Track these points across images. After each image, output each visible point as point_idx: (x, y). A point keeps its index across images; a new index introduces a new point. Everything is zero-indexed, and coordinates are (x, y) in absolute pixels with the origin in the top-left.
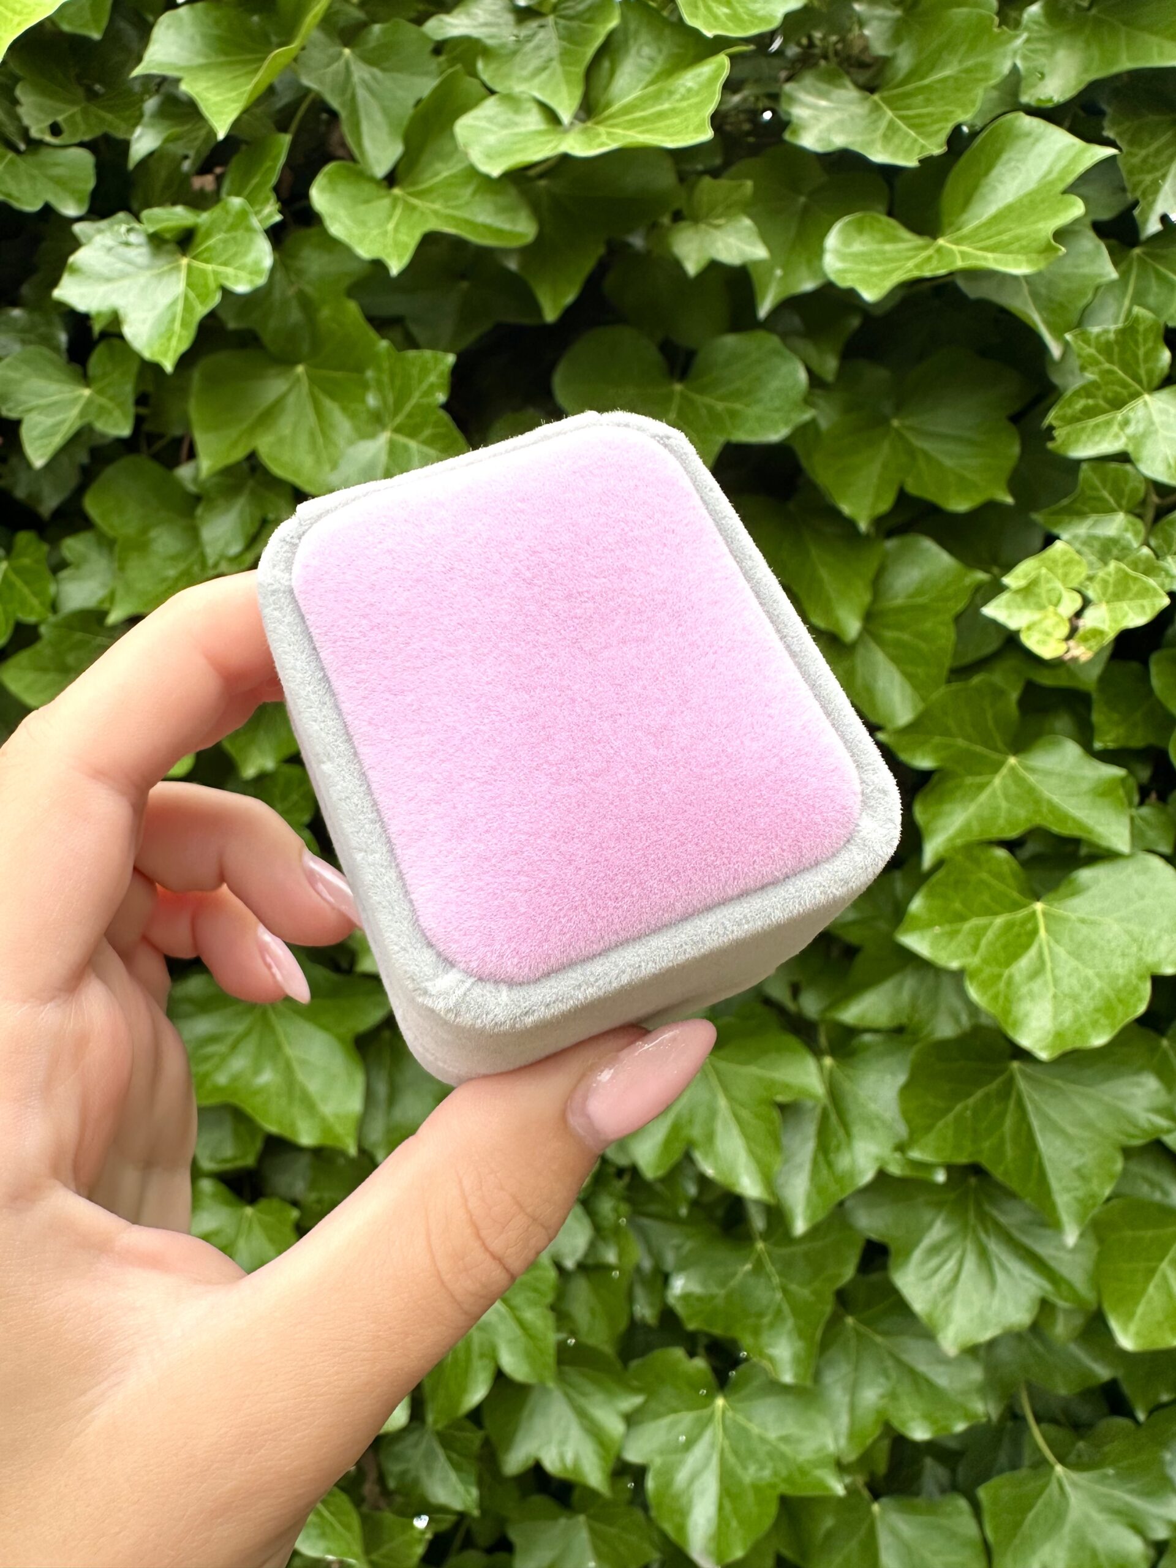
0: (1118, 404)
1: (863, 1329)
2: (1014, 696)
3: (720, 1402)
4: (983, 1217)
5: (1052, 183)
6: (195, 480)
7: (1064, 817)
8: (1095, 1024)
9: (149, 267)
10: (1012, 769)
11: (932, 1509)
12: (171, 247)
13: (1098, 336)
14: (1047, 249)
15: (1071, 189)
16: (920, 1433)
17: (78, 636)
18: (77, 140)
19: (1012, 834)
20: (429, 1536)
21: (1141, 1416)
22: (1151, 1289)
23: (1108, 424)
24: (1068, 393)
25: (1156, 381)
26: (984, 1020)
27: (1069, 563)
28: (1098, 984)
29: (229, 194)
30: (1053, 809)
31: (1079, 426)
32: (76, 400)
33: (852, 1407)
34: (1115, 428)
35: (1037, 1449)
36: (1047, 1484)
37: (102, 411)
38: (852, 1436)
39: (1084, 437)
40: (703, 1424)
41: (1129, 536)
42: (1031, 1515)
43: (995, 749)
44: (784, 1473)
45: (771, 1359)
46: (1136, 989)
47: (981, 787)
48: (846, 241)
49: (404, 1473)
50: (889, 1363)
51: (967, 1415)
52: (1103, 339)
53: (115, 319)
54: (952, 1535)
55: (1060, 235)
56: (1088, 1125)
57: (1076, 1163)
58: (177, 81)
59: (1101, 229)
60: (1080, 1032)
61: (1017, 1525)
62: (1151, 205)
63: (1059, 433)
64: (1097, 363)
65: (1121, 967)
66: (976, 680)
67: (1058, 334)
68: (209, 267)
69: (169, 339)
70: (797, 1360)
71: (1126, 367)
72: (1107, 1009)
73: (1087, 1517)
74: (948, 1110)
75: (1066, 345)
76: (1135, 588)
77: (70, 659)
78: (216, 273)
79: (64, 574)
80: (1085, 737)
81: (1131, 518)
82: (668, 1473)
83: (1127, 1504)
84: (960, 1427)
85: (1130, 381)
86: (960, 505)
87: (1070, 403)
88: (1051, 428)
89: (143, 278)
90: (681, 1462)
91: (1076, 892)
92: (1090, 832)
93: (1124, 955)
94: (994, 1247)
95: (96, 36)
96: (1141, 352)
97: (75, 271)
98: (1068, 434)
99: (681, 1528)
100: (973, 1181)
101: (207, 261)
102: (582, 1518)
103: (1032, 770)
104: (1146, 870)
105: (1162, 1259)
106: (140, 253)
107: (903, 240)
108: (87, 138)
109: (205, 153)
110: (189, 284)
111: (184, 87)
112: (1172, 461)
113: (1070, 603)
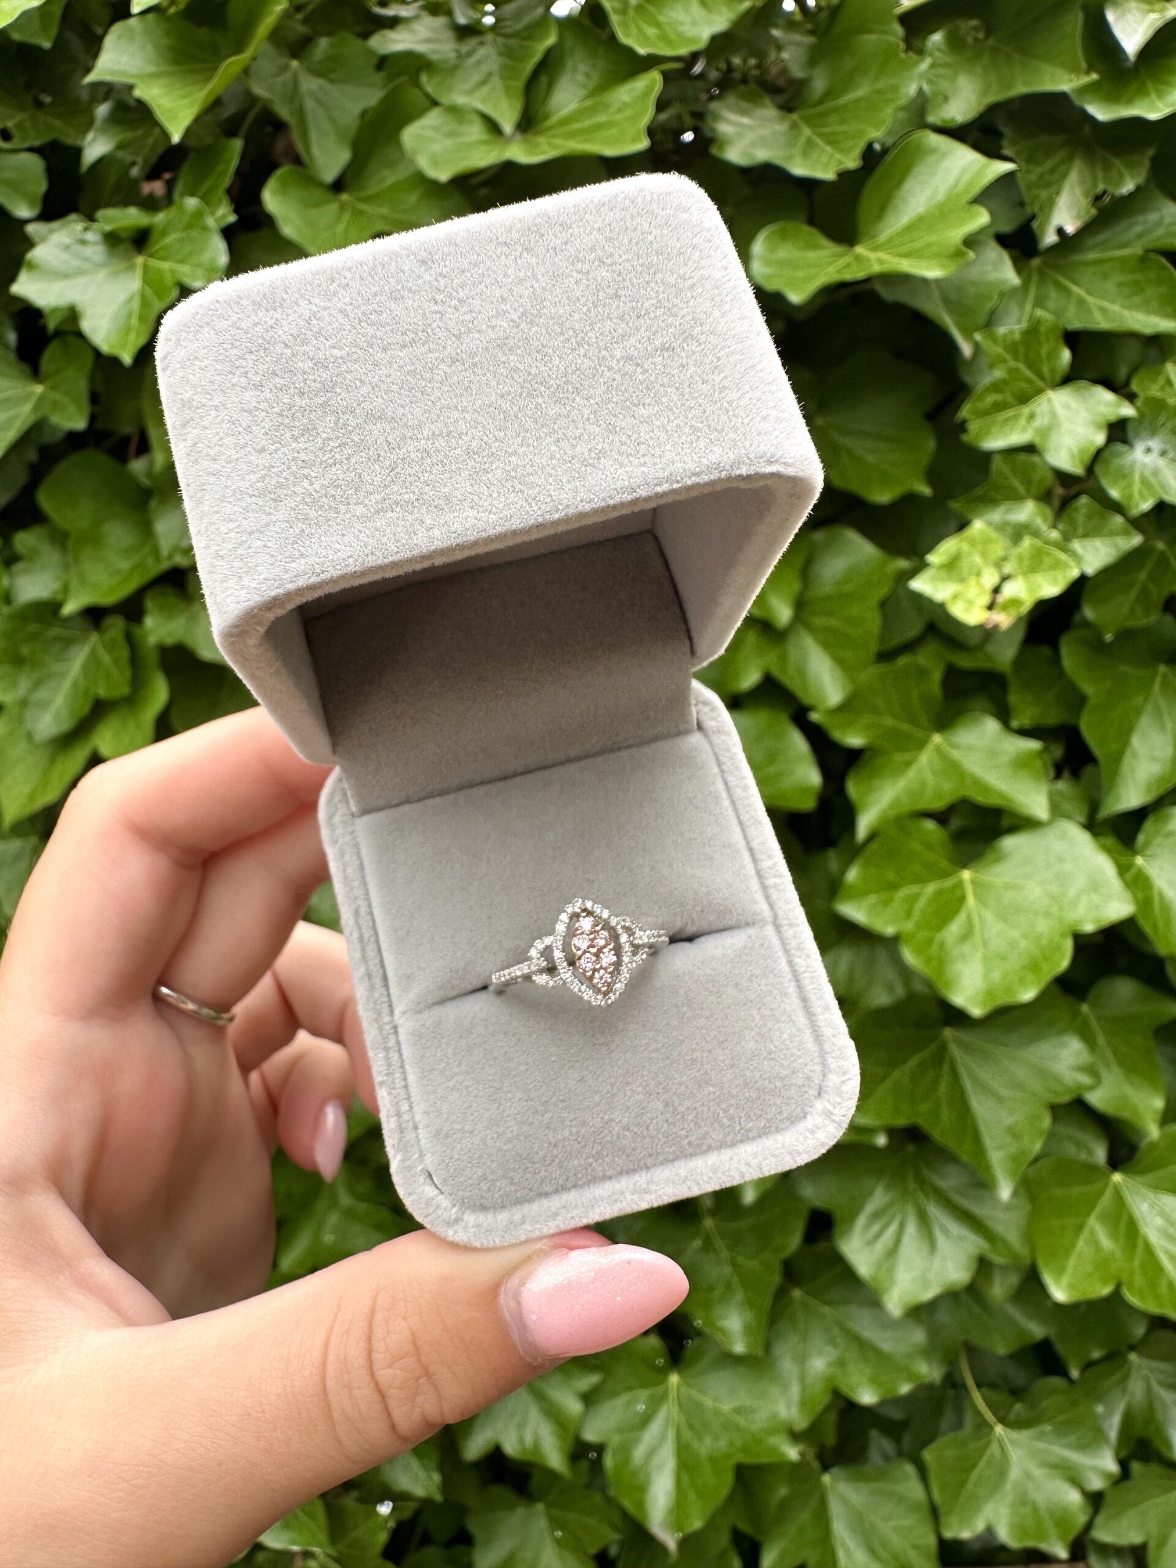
0: (1024, 399)
1: (812, 1301)
2: (937, 676)
3: (674, 1379)
4: (922, 1182)
5: (958, 196)
6: (149, 474)
7: (985, 788)
8: (1022, 981)
9: (104, 265)
10: (938, 749)
11: (881, 1475)
12: (126, 246)
13: (1005, 335)
14: (958, 254)
15: (977, 200)
16: (867, 1397)
17: (33, 627)
18: (26, 145)
19: (938, 805)
20: (391, 1524)
21: (1075, 1373)
22: (1081, 1244)
23: (1016, 417)
24: (979, 389)
25: (1058, 378)
26: (918, 987)
27: (987, 541)
28: (1023, 944)
29: (183, 195)
30: (977, 783)
31: (989, 419)
32: (27, 397)
33: (802, 1379)
34: (1023, 421)
35: (978, 1413)
36: (989, 1444)
37: (55, 405)
38: (803, 1404)
39: (994, 430)
40: (656, 1402)
41: (1039, 521)
42: (975, 1474)
43: (922, 728)
44: (739, 1443)
45: (723, 1331)
46: (1058, 948)
47: (909, 764)
48: (772, 248)
50: (836, 1331)
51: (911, 1376)
52: (1009, 339)
53: (72, 315)
54: (901, 1500)
55: (971, 242)
56: (1018, 1086)
57: (1009, 1121)
58: (130, 88)
59: (1003, 240)
60: (1009, 990)
61: (963, 1483)
62: (1048, 217)
63: (973, 427)
64: (1005, 361)
65: (1044, 927)
66: (902, 661)
67: (968, 334)
68: (165, 266)
69: (127, 334)
70: (748, 1330)
71: (1030, 365)
72: (1034, 967)
73: (1028, 1476)
74: (885, 1077)
76: (1047, 561)
77: (25, 650)
78: (173, 272)
79: (18, 567)
80: (1004, 716)
81: (1041, 505)
82: (625, 1451)
83: (1064, 1459)
84: (905, 1389)
85: (1034, 378)
86: (882, 497)
87: (980, 398)
88: (964, 421)
89: (102, 275)
90: (637, 1441)
91: (1000, 858)
92: (1010, 800)
93: (1047, 915)
94: (934, 1211)
95: (47, 45)
96: (1044, 352)
97: (32, 267)
98: (980, 427)
99: (641, 1504)
100: (911, 1148)
101: (163, 259)
102: (540, 1507)
103: (955, 746)
104: (1063, 836)
105: (1089, 1214)
106: (96, 251)
107: (824, 248)
108: (37, 143)
109: (153, 160)
110: (146, 281)
111: (138, 93)
112: (1076, 452)
113: (990, 578)
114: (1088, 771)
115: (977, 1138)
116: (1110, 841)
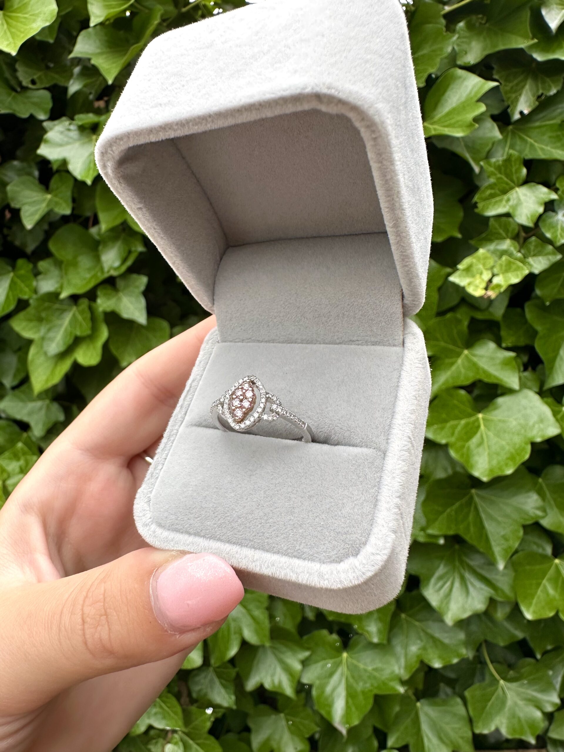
0: (505, 192)
1: (409, 619)
2: (466, 323)
3: (345, 655)
4: (462, 562)
5: (472, 98)
6: (99, 234)
7: (489, 375)
8: (507, 465)
9: (79, 140)
10: (466, 356)
11: (445, 703)
12: (88, 131)
13: (495, 163)
14: (470, 126)
15: (480, 100)
16: (437, 665)
17: (47, 304)
18: (43, 86)
19: (467, 383)
20: (212, 719)
21: (539, 656)
22: (539, 592)
23: (501, 201)
24: (482, 188)
25: (521, 181)
26: (459, 469)
27: (486, 258)
28: (507, 448)
30: (485, 372)
31: (487, 202)
32: (44, 200)
33: (406, 655)
34: (504, 202)
35: (492, 675)
36: (497, 689)
37: (57, 204)
38: (406, 668)
39: (490, 207)
40: (337, 665)
41: (512, 249)
42: (490, 703)
43: (459, 347)
44: (376, 685)
45: (368, 632)
46: (523, 449)
47: (452, 364)
49: (200, 690)
50: (422, 634)
51: (458, 655)
52: (497, 164)
53: (65, 163)
54: (455, 715)
55: (477, 120)
56: (507, 516)
57: (502, 533)
58: (89, 60)
59: (494, 118)
60: (500, 469)
61: (484, 708)
62: (515, 107)
63: (480, 205)
64: (495, 174)
65: (517, 440)
66: (449, 315)
67: (477, 163)
69: (88, 171)
70: (379, 632)
71: (507, 176)
72: (512, 458)
73: (516, 704)
74: (444, 512)
75: (481, 168)
76: (514, 267)
77: (43, 315)
79: (40, 277)
80: (498, 341)
81: (513, 242)
82: (322, 688)
83: (533, 696)
84: (455, 661)
85: (509, 182)
86: (439, 238)
87: (484, 192)
88: (476, 203)
89: (77, 144)
90: (327, 683)
91: (496, 408)
92: (501, 380)
93: (518, 434)
94: (468, 575)
95: (51, 41)
96: (514, 170)
97: (46, 141)
98: (484, 206)
99: (329, 713)
100: (457, 547)
102: (282, 715)
103: (474, 355)
104: (526, 397)
105: (543, 578)
106: (74, 134)
108: (47, 86)
109: (99, 91)
111: (93, 62)
112: (529, 216)
113: (487, 276)
114: (540, 367)
115: (487, 540)
116: (550, 400)
